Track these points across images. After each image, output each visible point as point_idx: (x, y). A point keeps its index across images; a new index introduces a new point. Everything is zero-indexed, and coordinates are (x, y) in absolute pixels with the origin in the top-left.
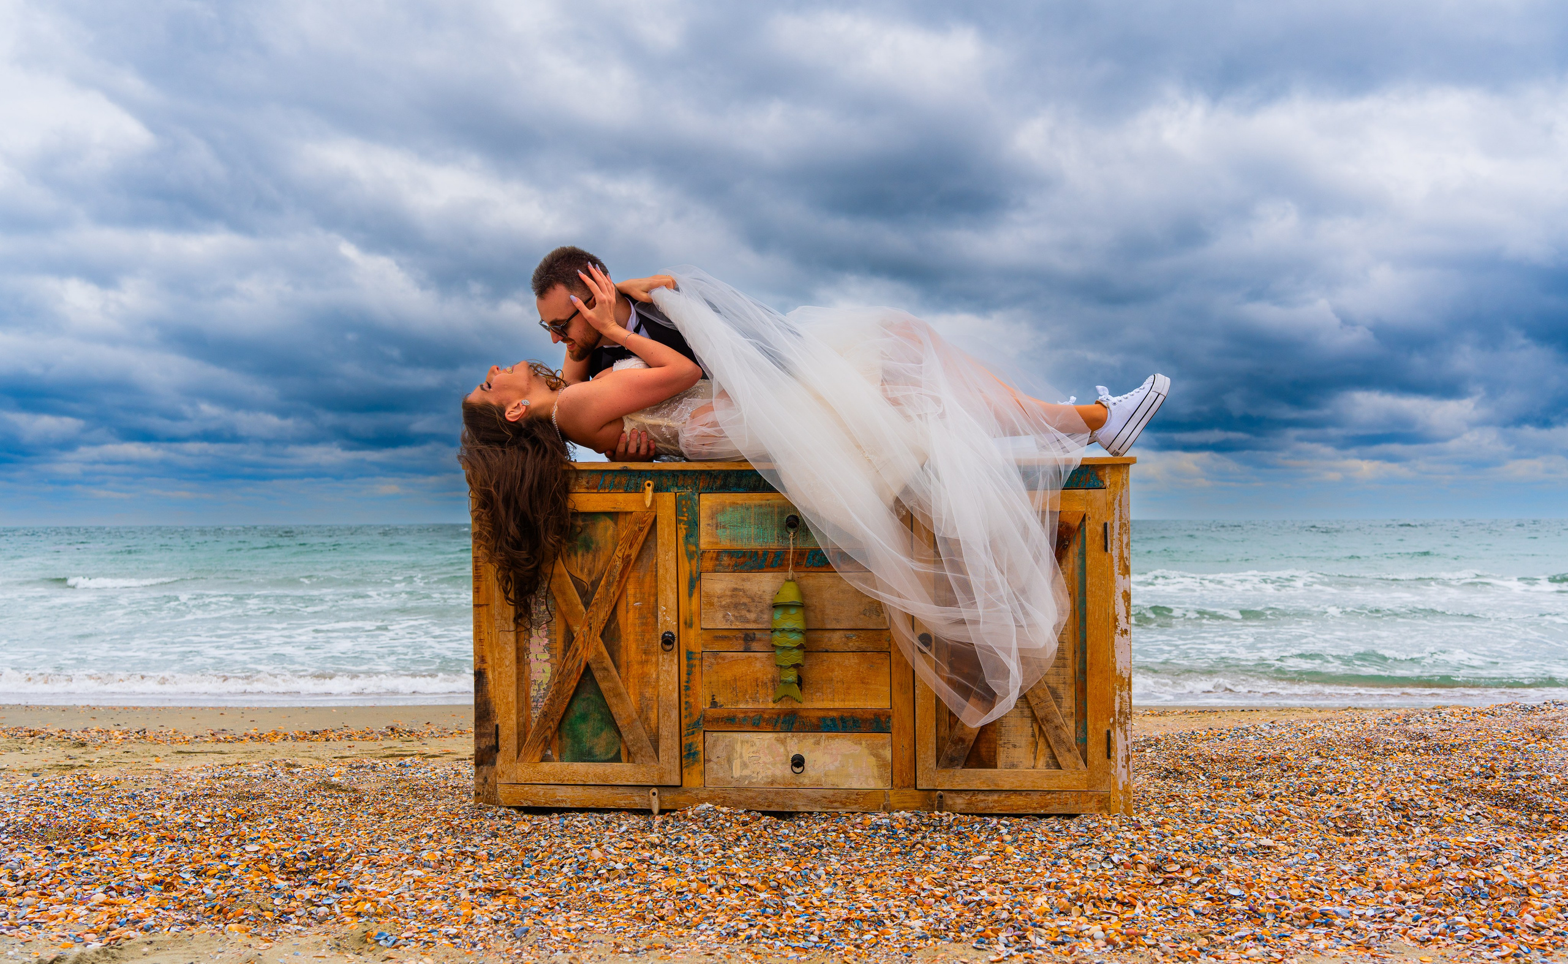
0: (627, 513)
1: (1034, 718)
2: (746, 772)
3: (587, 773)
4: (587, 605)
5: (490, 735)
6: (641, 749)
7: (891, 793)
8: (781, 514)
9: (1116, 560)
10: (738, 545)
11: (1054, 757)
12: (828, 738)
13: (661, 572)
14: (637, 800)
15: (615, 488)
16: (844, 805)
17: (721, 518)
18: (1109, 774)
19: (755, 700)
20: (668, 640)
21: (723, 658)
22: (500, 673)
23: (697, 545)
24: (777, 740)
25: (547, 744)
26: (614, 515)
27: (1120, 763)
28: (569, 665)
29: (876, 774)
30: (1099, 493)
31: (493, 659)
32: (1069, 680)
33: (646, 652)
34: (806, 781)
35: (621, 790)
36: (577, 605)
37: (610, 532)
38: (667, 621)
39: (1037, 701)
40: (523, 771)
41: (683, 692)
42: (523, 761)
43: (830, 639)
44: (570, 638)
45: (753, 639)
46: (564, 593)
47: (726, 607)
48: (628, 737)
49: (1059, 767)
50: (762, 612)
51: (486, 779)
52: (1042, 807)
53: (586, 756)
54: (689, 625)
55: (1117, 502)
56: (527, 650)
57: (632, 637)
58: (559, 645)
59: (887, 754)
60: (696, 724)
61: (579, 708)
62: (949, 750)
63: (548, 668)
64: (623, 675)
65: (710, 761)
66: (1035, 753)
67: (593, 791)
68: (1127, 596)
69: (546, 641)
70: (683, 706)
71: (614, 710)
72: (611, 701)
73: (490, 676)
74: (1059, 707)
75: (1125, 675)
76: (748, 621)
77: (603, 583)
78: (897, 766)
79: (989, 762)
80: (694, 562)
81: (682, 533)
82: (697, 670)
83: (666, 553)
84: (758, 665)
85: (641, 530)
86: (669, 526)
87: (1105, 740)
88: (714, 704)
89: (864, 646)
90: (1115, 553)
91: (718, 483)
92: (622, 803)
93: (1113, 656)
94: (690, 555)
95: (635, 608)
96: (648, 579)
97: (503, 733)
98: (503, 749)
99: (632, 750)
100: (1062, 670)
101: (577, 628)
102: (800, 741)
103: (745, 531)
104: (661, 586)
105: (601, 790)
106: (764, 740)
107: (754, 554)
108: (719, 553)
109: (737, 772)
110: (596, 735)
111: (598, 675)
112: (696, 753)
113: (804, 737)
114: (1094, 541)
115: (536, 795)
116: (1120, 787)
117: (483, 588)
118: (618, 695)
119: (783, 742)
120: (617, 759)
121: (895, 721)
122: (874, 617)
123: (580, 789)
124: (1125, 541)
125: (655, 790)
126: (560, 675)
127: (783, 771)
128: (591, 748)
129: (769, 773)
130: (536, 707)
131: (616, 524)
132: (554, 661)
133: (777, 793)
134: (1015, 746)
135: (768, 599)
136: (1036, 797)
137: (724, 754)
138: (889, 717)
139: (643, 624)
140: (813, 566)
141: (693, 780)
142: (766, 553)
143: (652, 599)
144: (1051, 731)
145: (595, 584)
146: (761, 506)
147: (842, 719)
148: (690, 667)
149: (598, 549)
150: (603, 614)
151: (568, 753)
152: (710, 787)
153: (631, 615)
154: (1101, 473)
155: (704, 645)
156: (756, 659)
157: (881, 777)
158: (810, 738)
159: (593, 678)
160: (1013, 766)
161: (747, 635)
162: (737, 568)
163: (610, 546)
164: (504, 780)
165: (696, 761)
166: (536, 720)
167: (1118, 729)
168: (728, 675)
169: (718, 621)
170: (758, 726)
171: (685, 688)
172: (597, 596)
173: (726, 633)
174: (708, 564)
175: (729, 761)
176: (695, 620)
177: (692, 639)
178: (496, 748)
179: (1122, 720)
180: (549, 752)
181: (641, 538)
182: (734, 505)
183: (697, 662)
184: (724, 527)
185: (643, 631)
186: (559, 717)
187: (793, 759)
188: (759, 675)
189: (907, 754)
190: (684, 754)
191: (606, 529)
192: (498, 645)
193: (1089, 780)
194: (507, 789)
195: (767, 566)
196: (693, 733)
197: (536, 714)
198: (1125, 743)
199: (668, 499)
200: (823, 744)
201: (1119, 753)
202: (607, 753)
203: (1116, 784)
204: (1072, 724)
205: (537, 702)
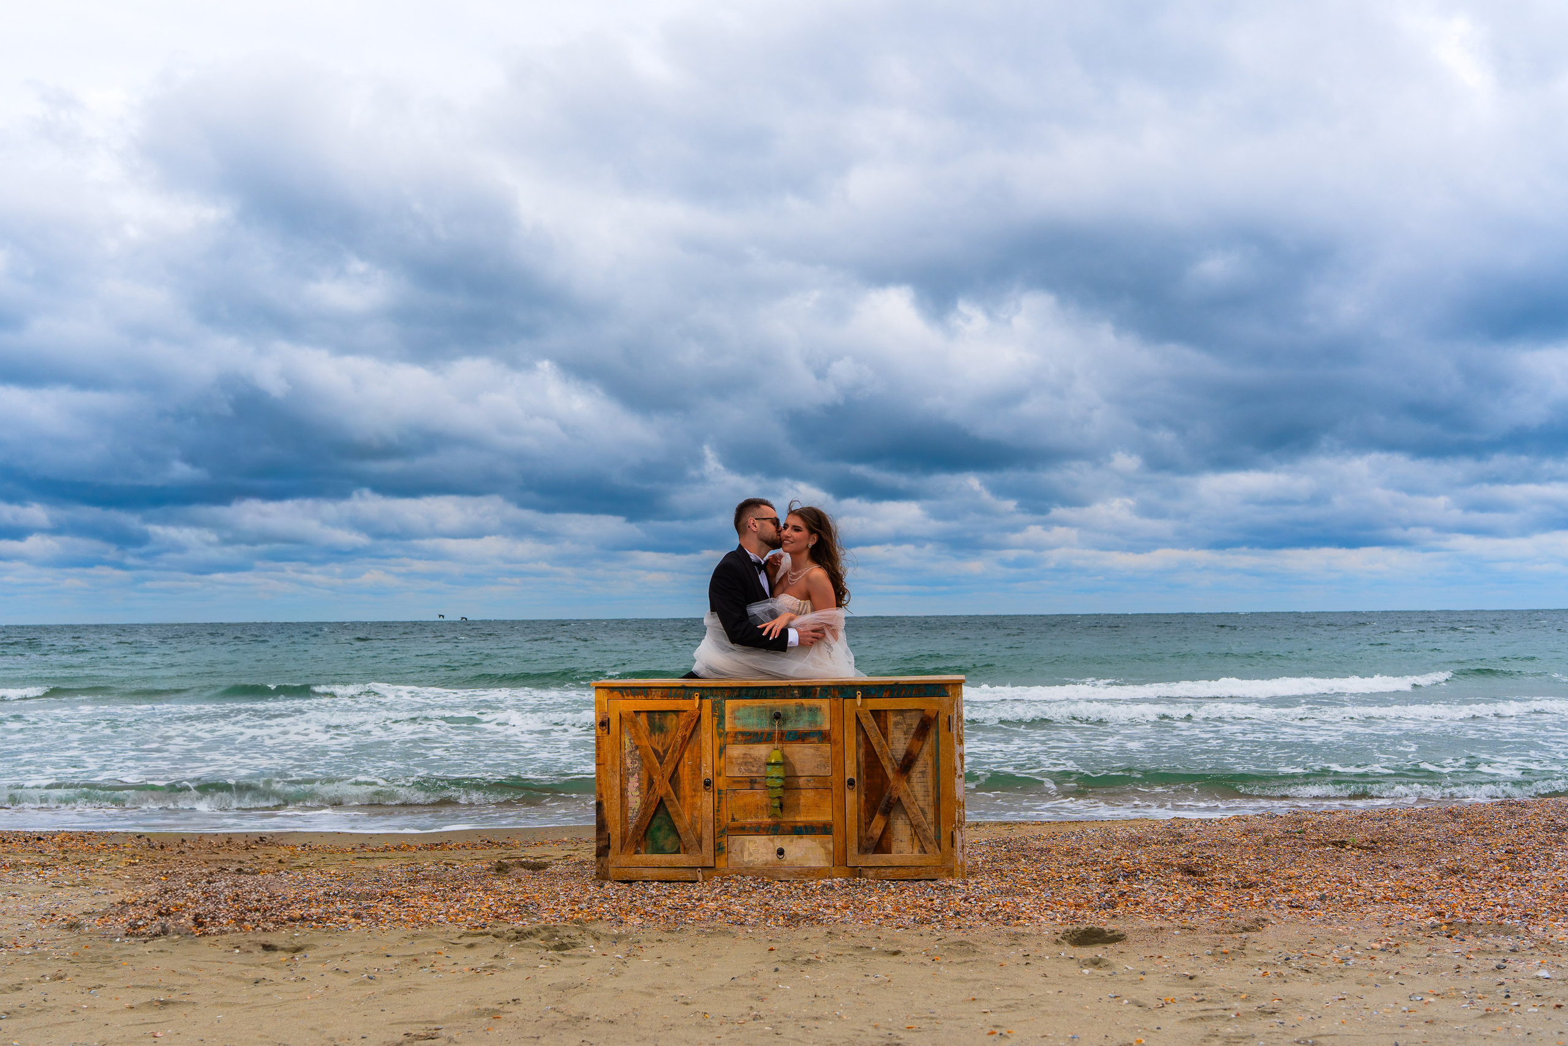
0: (684, 711)
1: (912, 825)
2: (752, 858)
3: (661, 861)
4: (661, 763)
5: (605, 839)
6: (692, 846)
7: (833, 868)
8: (771, 711)
9: (955, 736)
10: (747, 729)
11: (923, 847)
12: (797, 838)
13: (703, 745)
14: (690, 875)
15: (677, 697)
16: (806, 876)
17: (737, 714)
18: (953, 856)
19: (756, 817)
20: (707, 784)
21: (739, 793)
22: (611, 803)
23: (724, 729)
24: (769, 839)
25: (638, 844)
26: (677, 712)
27: (959, 850)
28: (651, 798)
29: (825, 858)
30: (945, 699)
31: (607, 796)
32: (931, 804)
33: (694, 790)
34: (785, 863)
35: (680, 870)
36: (656, 764)
37: (674, 722)
38: (707, 772)
39: (913, 815)
40: (624, 860)
41: (716, 813)
42: (624, 854)
43: (798, 782)
44: (651, 783)
45: (755, 782)
46: (648, 757)
47: (740, 764)
48: (684, 839)
49: (925, 852)
50: (760, 766)
51: (602, 865)
52: (916, 876)
53: (660, 850)
54: (719, 774)
55: (955, 704)
56: (626, 790)
57: (686, 782)
58: (645, 786)
59: (831, 846)
60: (723, 831)
61: (656, 823)
62: (864, 843)
63: (638, 800)
64: (681, 804)
65: (731, 852)
66: (913, 845)
67: (664, 870)
68: (962, 756)
69: (638, 784)
70: (716, 821)
71: (676, 824)
72: (675, 818)
73: (605, 805)
74: (926, 819)
75: (961, 800)
76: (752, 772)
77: (670, 751)
78: (836, 853)
79: (888, 851)
80: (722, 739)
81: (715, 722)
82: (724, 800)
83: (706, 734)
84: (758, 797)
85: (692, 720)
86: (708, 718)
87: (950, 837)
88: (733, 819)
89: (818, 785)
90: (955, 732)
91: (736, 694)
92: (681, 878)
93: (954, 790)
94: (720, 735)
95: (689, 765)
96: (696, 748)
97: (612, 838)
98: (612, 847)
99: (687, 846)
100: (927, 798)
101: (655, 777)
102: (782, 840)
103: (750, 721)
104: (703, 752)
105: (669, 870)
106: (763, 839)
107: (756, 734)
108: (736, 733)
109: (746, 859)
110: (666, 838)
111: (667, 804)
112: (723, 848)
113: (784, 838)
114: (943, 726)
115: (632, 873)
116: (959, 863)
117: (602, 754)
118: (679, 815)
119: (772, 841)
120: (678, 852)
121: (834, 828)
122: (823, 769)
123: (657, 869)
124: (960, 726)
125: (699, 869)
126: (645, 804)
127: (772, 857)
128: (663, 846)
129: (765, 858)
130: (631, 822)
131: (678, 717)
132: (642, 795)
133: (769, 870)
134: (901, 841)
135: (763, 759)
136: (913, 870)
137: (739, 848)
138: (832, 826)
139: (693, 774)
140: (789, 740)
141: (721, 864)
142: (762, 733)
143: (698, 760)
144: (921, 832)
145: (665, 752)
146: (759, 707)
147: (806, 827)
148: (720, 798)
149: (667, 732)
150: (670, 769)
151: (650, 849)
152: (731, 867)
153: (686, 769)
154: (946, 688)
155: (727, 786)
156: (757, 793)
157: (827, 860)
158: (787, 838)
159: (664, 806)
160: (901, 852)
161: (752, 780)
162: (746, 742)
163: (674, 730)
164: (613, 865)
165: (723, 852)
166: (632, 830)
167: (957, 831)
168: (741, 803)
169: (735, 772)
170: (758, 832)
171: (717, 810)
172: (666, 758)
173: (739, 779)
174: (730, 740)
175: (742, 852)
176: (723, 771)
177: (720, 783)
178: (608, 847)
179: (960, 825)
180: (639, 849)
181: (692, 726)
182: (744, 706)
183: (724, 796)
184: (739, 719)
185: (693, 778)
186: (645, 828)
187: (778, 851)
188: (759, 802)
189: (841, 846)
190: (716, 848)
191: (672, 720)
192: (610, 787)
193: (942, 860)
194: (615, 871)
195: (763, 741)
196: (721, 836)
197: (631, 827)
198: (961, 838)
199: (707, 703)
200: (794, 842)
201: (958, 844)
202: (672, 849)
203: (956, 861)
204: (933, 829)
205: (632, 819)
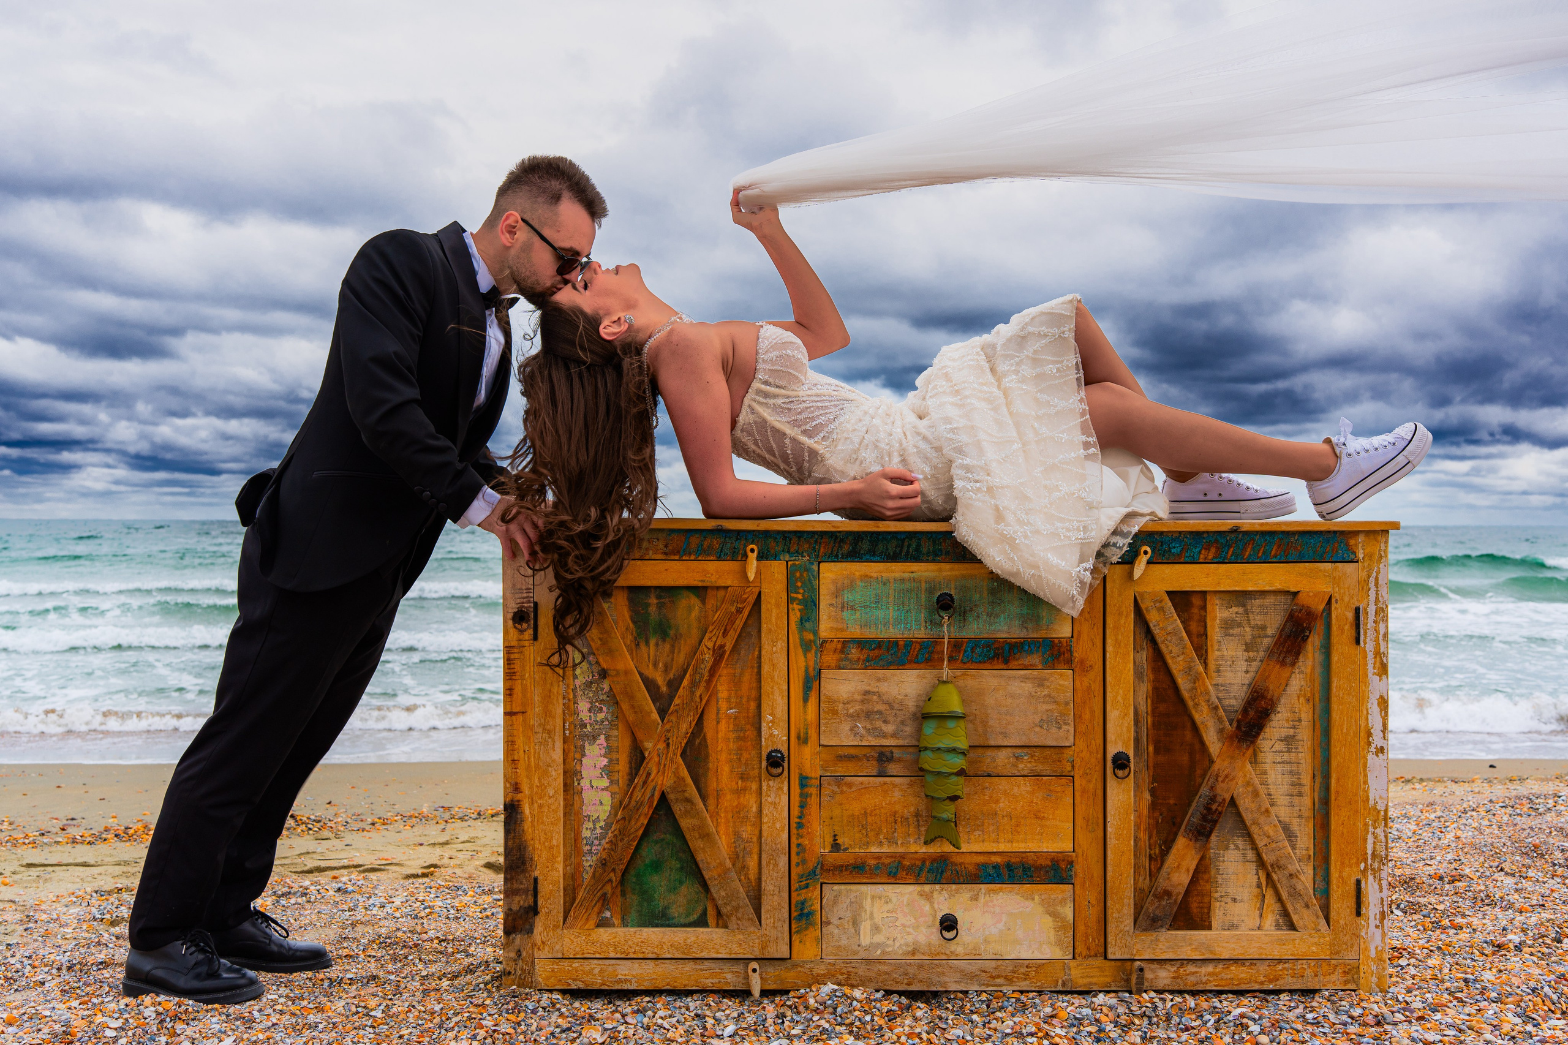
0: (718, 588)
1: (1261, 863)
2: (879, 938)
3: (662, 943)
4: (663, 713)
5: (526, 892)
6: (737, 909)
7: (1073, 963)
8: (930, 591)
9: (1370, 656)
10: (871, 633)
11: (1285, 914)
12: (990, 891)
13: (766, 668)
14: (730, 979)
15: (702, 553)
16: (1010, 981)
17: (848, 597)
18: (1358, 936)
19: (892, 841)
20: (775, 761)
21: (850, 785)
22: (540, 806)
23: (815, 632)
24: (921, 894)
25: (604, 901)
26: (700, 591)
27: (1373, 922)
28: (638, 795)
29: (1053, 939)
30: (1350, 568)
31: (531, 788)
32: (1307, 813)
33: (743, 777)
34: (960, 950)
35: (707, 965)
36: (649, 713)
37: (695, 614)
38: (774, 736)
39: (1265, 841)
40: (572, 941)
41: (794, 831)
42: (572, 927)
43: (993, 760)
44: (638, 758)
45: (890, 759)
46: (631, 697)
47: (855, 717)
48: (719, 893)
49: (1292, 927)
50: (903, 722)
51: (519, 953)
52: (1271, 981)
53: (658, 919)
54: (803, 740)
55: (1372, 580)
56: (577, 774)
57: (723, 757)
58: (623, 767)
59: (1068, 912)
60: (811, 875)
61: (649, 852)
62: (1152, 907)
63: (607, 798)
64: (711, 808)
65: (829, 923)
66: (1261, 909)
67: (669, 967)
68: (1384, 703)
69: (604, 761)
70: (794, 849)
71: (700, 857)
72: (696, 844)
73: (527, 810)
74: (1293, 848)
75: (1381, 807)
76: (884, 735)
77: (685, 682)
78: (1081, 928)
79: (1204, 924)
80: (811, 655)
81: (795, 616)
82: (813, 801)
83: (774, 643)
84: (897, 794)
85: (739, 611)
86: (778, 606)
87: (1353, 892)
88: (836, 847)
89: (1040, 768)
90: (1369, 646)
91: (846, 548)
92: (708, 983)
93: (1366, 782)
94: (806, 646)
95: (729, 717)
96: (747, 677)
97: (544, 889)
98: (543, 911)
99: (724, 910)
100: (1296, 800)
101: (649, 745)
102: (951, 896)
103: (881, 614)
104: (766, 687)
105: (680, 965)
106: (903, 894)
107: (892, 645)
108: (845, 644)
109: (866, 939)
110: (673, 890)
111: (678, 809)
112: (810, 914)
113: (957, 891)
114: (1342, 631)
115: (590, 972)
116: (1373, 953)
117: (518, 689)
118: (706, 836)
119: (928, 897)
120: (702, 922)
121: (1078, 868)
122: (1054, 730)
123: (651, 963)
124: (1382, 632)
125: (754, 965)
126: (623, 807)
127: (928, 935)
128: (666, 908)
129: (910, 939)
130: (590, 852)
131: (703, 602)
132: (615, 788)
133: (920, 966)
134: (1234, 900)
135: (911, 705)
136: (1263, 968)
137: (849, 914)
138: (1071, 863)
139: (739, 739)
140: (971, 661)
141: (806, 950)
142: (909, 643)
143: (753, 705)
144: (1284, 881)
145: (674, 685)
146: (902, 580)
147: (1009, 866)
148: (804, 797)
149: (677, 637)
150: (685, 726)
151: (634, 915)
152: (829, 958)
153: (723, 726)
154: (1352, 542)
155: (823, 768)
156: (894, 786)
157: (1059, 943)
158: (965, 893)
159: (670, 813)
160: (1233, 926)
161: (881, 754)
162: (869, 664)
163: (695, 633)
164: (546, 953)
165: (812, 924)
166: (591, 871)
167: (1371, 878)
168: (856, 808)
169: (843, 735)
170: (895, 876)
171: (797, 825)
172: (677, 701)
173: (852, 751)
174: (829, 658)
175: (856, 923)
176: (812, 733)
177: (806, 759)
178: (534, 910)
179: (1376, 865)
180: (608, 914)
181: (739, 623)
182: (866, 578)
183: (813, 791)
184: (852, 608)
185: (740, 749)
186: (623, 867)
187: (942, 922)
188: (898, 807)
189: (1093, 913)
190: (795, 914)
191: (690, 609)
192: (537, 767)
193: (1332, 945)
194: (549, 966)
195: (910, 662)
196: (807, 886)
197: (589, 862)
198: (1379, 895)
199: (777, 569)
200: (982, 899)
201: (1372, 909)
202: (688, 915)
203: (1367, 949)
204: (1310, 871)
205: (592, 844)
